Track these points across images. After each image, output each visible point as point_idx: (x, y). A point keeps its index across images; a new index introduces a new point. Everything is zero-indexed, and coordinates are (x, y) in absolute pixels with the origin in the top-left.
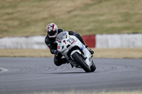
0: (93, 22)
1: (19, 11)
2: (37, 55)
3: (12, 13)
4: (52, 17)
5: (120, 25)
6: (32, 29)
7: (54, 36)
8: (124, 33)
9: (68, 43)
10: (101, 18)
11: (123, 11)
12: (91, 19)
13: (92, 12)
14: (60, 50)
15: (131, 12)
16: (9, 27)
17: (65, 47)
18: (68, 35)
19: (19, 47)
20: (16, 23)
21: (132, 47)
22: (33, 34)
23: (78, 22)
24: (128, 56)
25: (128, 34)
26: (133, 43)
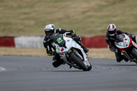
1: (36, 11)
3: (29, 13)
4: (68, 17)
16: (25, 26)
19: (34, 46)
20: (32, 22)
23: (92, 22)
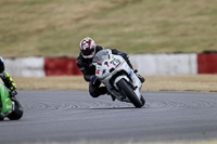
0: (114, 35)
2: (28, 86)
5: (154, 41)
6: (22, 46)
7: (90, 56)
8: (160, 53)
9: (111, 66)
10: (127, 30)
11: (159, 19)
12: (111, 31)
13: (113, 21)
14: (99, 75)
15: (172, 20)
17: (108, 71)
18: (111, 55)
21: (173, 74)
22: (23, 54)
24: (167, 87)
25: (168, 53)
26: (175, 67)
